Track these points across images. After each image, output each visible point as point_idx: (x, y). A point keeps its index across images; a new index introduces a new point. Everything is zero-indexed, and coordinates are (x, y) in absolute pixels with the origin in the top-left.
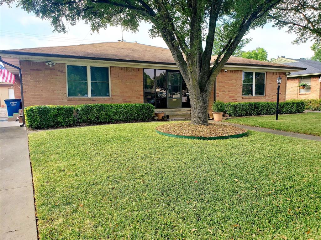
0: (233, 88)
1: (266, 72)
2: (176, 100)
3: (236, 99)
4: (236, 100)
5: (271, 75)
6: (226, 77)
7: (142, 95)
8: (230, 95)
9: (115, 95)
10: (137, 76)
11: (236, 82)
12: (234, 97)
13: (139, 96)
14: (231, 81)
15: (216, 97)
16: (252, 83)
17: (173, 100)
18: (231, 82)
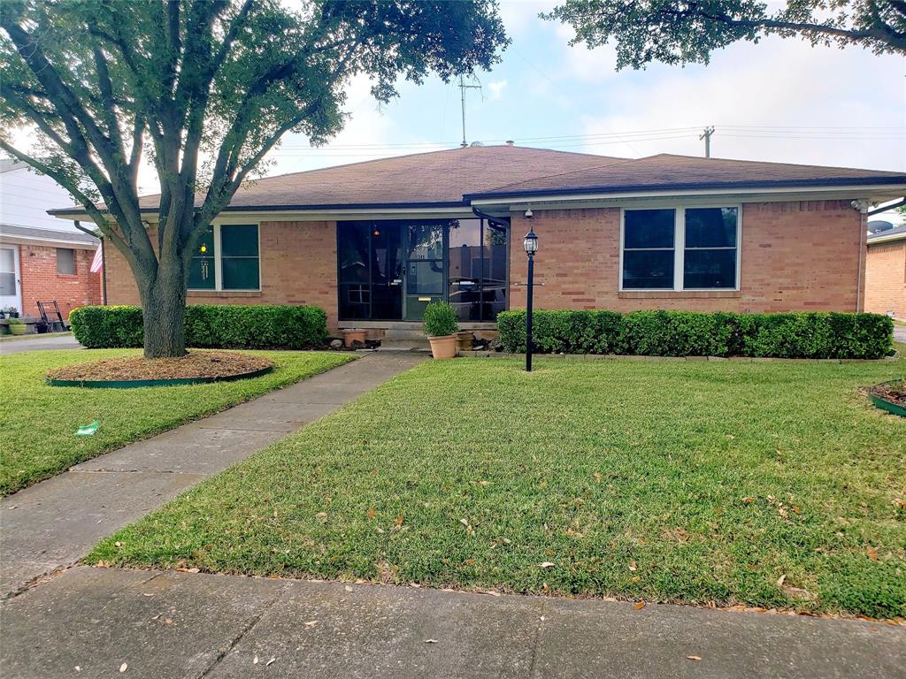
0: (576, 264)
1: (744, 205)
2: (429, 299)
3: (593, 300)
4: (591, 304)
5: (770, 214)
6: (549, 232)
7: (335, 287)
8: (564, 286)
9: (269, 286)
10: (321, 240)
11: (590, 245)
12: (583, 293)
13: (327, 289)
14: (572, 243)
15: (511, 293)
16: (672, 245)
17: (420, 299)
18: (570, 246)
